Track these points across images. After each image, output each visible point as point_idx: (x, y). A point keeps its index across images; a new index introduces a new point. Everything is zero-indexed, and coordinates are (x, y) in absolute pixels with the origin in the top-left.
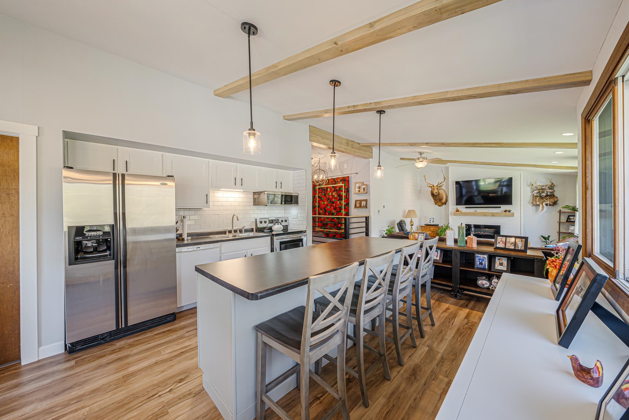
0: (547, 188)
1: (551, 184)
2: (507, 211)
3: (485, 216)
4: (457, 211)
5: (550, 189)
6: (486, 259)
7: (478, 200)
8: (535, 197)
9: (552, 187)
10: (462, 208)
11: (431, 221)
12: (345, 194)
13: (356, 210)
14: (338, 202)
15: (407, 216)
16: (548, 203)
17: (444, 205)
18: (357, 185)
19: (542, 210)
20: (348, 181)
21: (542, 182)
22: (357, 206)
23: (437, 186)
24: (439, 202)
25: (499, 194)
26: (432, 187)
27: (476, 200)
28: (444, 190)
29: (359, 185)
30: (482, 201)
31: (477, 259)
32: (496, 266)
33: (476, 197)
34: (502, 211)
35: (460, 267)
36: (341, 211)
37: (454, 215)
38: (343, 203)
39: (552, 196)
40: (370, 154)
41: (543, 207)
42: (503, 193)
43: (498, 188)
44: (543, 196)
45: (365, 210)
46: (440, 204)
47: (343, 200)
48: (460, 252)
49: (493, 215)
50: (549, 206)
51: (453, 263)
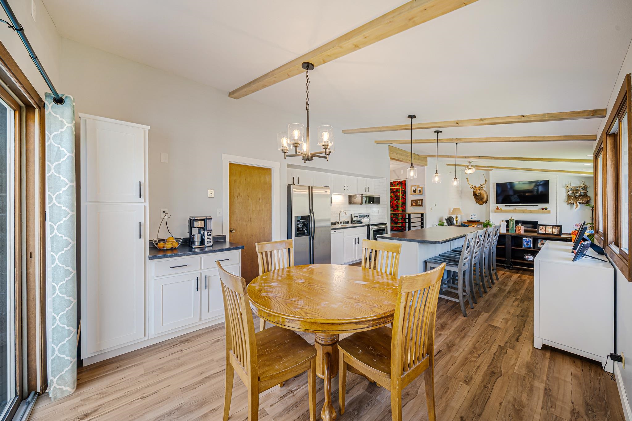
0: (581, 189)
1: (584, 186)
2: (544, 208)
3: (524, 213)
4: (498, 208)
5: (584, 190)
6: (531, 241)
7: (515, 199)
8: (569, 197)
9: (585, 188)
10: (502, 206)
11: (473, 218)
12: (402, 195)
13: (412, 208)
14: (395, 202)
15: (453, 213)
16: (581, 202)
17: (485, 204)
18: (413, 188)
19: (576, 208)
20: (405, 185)
21: (576, 184)
22: (413, 205)
23: (479, 187)
24: (480, 201)
25: (535, 193)
26: (474, 188)
27: (513, 199)
28: (485, 191)
29: (415, 188)
30: (518, 200)
31: (524, 242)
32: (539, 245)
33: (513, 196)
34: (539, 209)
35: (512, 247)
36: (398, 209)
37: (495, 212)
38: (400, 202)
39: (585, 196)
40: (424, 162)
41: (577, 205)
42: (539, 193)
43: (534, 188)
44: (577, 196)
45: (420, 208)
46: (481, 203)
47: (400, 200)
48: (512, 236)
49: (531, 212)
50: (582, 205)
51: (506, 244)
